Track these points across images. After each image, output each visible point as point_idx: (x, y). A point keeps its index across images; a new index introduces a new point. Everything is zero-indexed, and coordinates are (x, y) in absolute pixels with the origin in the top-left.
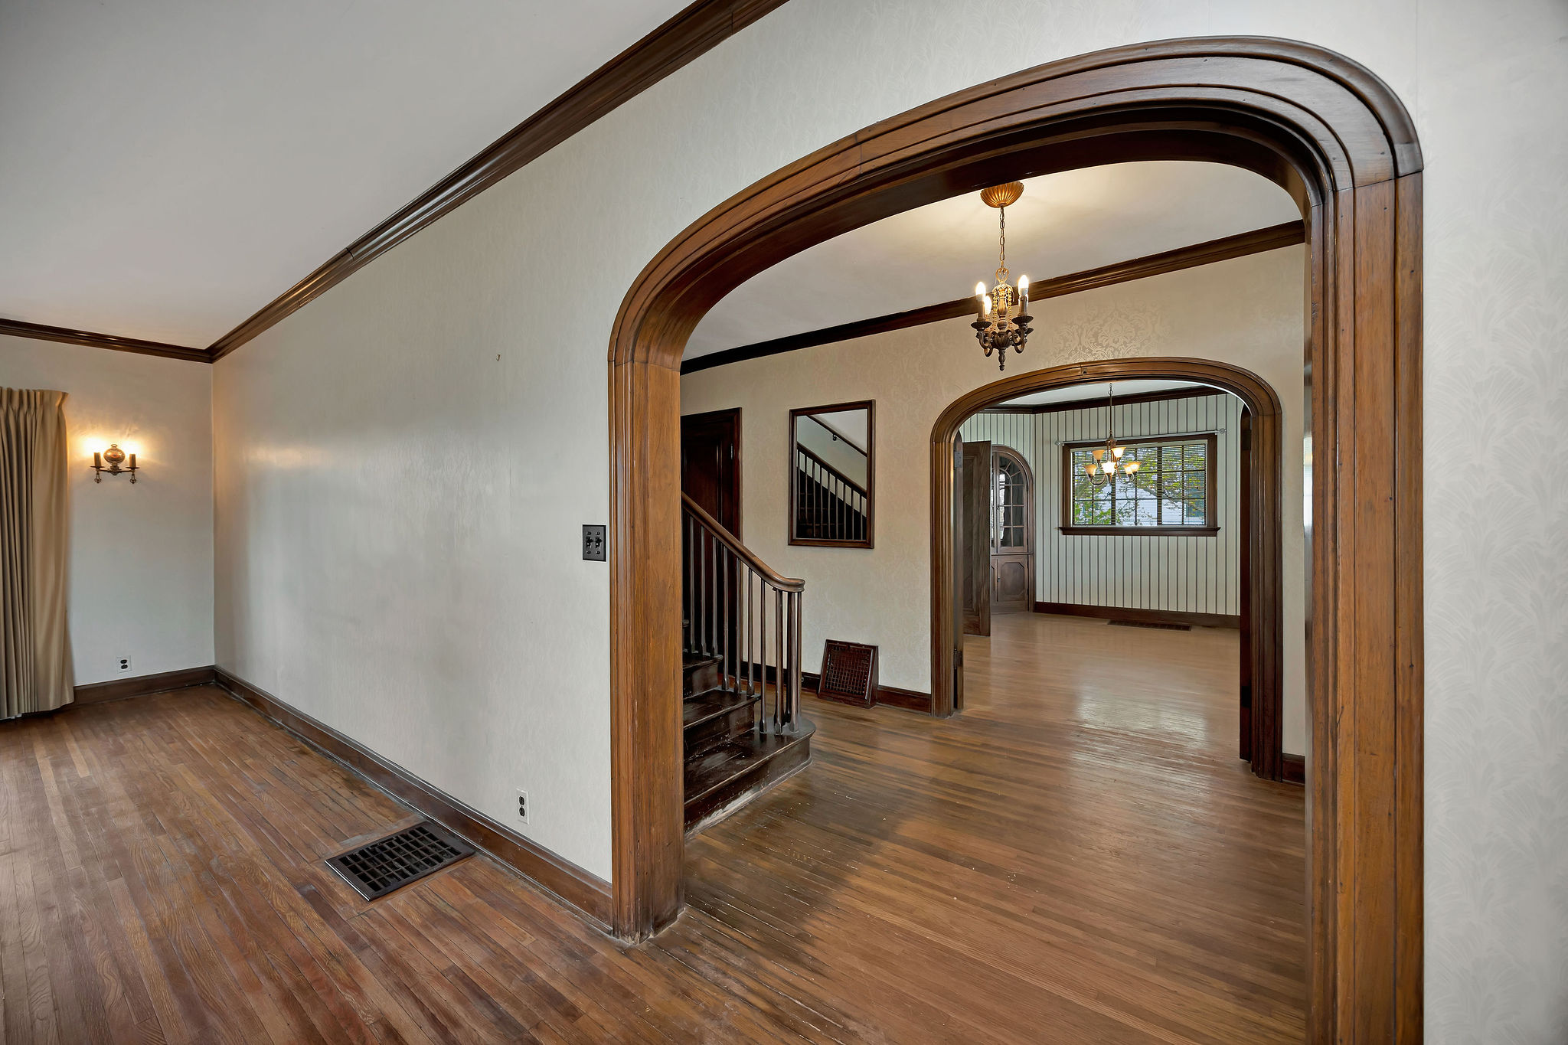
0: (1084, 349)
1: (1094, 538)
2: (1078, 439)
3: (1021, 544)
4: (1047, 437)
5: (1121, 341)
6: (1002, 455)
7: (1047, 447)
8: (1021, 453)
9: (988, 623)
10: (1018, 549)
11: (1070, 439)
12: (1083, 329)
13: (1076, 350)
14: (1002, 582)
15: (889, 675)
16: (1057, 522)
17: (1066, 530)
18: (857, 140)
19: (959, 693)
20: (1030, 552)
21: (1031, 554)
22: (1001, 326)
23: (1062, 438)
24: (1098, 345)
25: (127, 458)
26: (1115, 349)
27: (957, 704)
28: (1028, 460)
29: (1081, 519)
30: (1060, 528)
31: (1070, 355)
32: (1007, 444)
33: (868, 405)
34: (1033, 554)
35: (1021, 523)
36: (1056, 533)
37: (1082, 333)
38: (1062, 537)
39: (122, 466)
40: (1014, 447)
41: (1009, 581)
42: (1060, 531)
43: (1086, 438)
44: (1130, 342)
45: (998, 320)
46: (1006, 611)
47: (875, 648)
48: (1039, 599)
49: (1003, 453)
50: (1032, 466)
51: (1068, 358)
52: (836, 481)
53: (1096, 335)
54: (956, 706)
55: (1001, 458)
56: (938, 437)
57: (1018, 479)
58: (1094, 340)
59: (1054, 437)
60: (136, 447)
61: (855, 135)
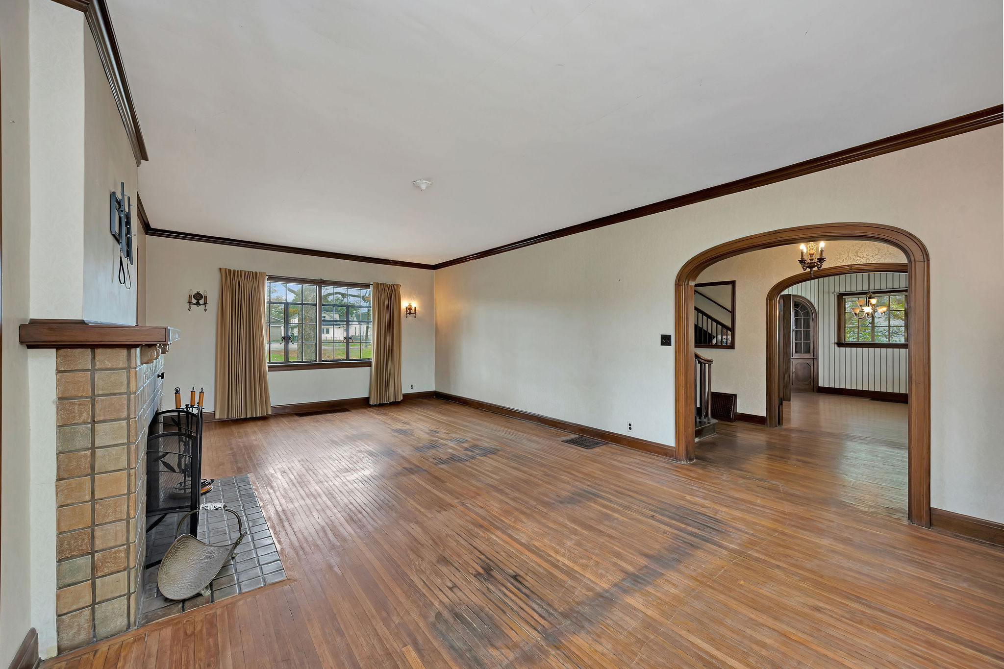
0: (850, 258)
1: (860, 349)
2: (848, 290)
3: (809, 352)
4: (826, 289)
5: (871, 255)
6: (795, 300)
7: (826, 296)
8: (809, 299)
9: (789, 394)
10: (807, 355)
11: (843, 290)
12: (850, 250)
13: (846, 259)
14: (795, 374)
15: (742, 408)
16: (834, 339)
17: (840, 344)
18: (776, 232)
19: (780, 418)
20: (815, 357)
21: (815, 358)
22: (811, 260)
23: (837, 290)
24: (858, 256)
25: (413, 308)
26: (867, 259)
27: (780, 422)
28: (813, 303)
29: (850, 337)
30: (836, 343)
31: (843, 261)
32: (799, 294)
33: (733, 283)
34: (817, 358)
35: (809, 340)
36: (832, 346)
37: (849, 251)
38: (837, 349)
39: (412, 312)
40: (804, 295)
41: (800, 373)
42: (836, 345)
43: (854, 289)
44: (875, 256)
45: (810, 258)
46: (800, 390)
47: (735, 395)
48: (821, 385)
49: (797, 300)
50: (816, 307)
51: (842, 263)
52: (707, 320)
53: (857, 252)
54: (779, 424)
55: (795, 302)
56: (770, 297)
57: (807, 314)
58: (856, 254)
59: (832, 289)
60: (415, 304)
61: (775, 231)
